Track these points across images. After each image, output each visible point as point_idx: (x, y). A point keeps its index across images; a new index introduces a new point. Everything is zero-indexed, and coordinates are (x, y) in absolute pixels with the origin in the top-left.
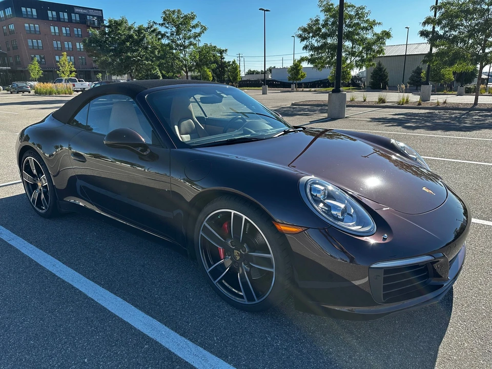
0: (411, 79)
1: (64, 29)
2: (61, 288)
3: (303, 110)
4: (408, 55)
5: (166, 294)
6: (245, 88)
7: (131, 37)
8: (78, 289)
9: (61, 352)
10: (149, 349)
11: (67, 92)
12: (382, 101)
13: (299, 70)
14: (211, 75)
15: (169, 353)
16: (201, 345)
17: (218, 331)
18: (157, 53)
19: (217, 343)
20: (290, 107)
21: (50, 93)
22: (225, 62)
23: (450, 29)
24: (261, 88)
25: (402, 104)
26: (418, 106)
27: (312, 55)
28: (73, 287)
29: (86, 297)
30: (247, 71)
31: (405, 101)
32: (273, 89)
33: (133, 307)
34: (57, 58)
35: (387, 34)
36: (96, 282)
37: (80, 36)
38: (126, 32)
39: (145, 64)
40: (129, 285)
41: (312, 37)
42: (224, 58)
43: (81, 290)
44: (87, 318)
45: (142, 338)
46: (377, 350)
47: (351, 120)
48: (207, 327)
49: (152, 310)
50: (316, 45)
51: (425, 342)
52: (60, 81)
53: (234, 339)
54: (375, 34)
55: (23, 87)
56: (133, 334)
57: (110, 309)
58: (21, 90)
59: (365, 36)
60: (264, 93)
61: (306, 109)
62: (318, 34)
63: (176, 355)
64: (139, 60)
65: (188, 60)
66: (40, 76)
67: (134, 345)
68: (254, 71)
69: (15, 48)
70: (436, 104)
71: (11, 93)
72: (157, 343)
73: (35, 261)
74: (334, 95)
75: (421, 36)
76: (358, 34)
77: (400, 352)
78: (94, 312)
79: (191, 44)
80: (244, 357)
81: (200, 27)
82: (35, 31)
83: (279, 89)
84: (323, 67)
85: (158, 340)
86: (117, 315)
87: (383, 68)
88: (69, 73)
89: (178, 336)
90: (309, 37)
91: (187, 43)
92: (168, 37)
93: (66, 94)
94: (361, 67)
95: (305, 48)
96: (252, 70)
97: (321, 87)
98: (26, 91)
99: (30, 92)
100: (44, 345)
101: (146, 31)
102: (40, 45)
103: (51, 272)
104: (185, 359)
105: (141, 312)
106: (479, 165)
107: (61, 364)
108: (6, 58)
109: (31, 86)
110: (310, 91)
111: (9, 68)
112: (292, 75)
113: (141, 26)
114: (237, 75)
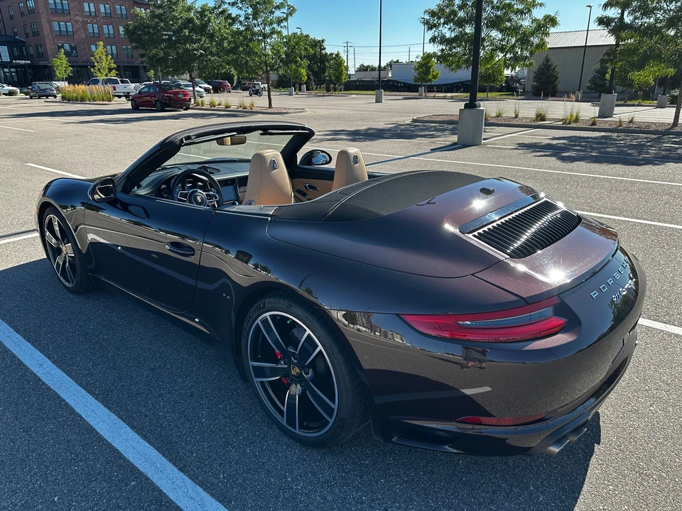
0: (592, 81)
1: (102, 7)
2: (44, 398)
3: (427, 129)
4: (588, 46)
5: (174, 411)
6: (353, 92)
7: (190, 21)
8: (64, 400)
9: (28, 486)
10: (135, 487)
11: (105, 98)
12: (541, 117)
13: (430, 67)
14: (305, 74)
15: (160, 494)
16: (202, 484)
17: (227, 466)
18: (226, 45)
19: (222, 483)
20: (410, 125)
21: (82, 100)
22: (326, 54)
23: (643, 14)
24: (374, 92)
25: (569, 123)
26: (592, 126)
27: (442, 50)
28: (59, 397)
29: (72, 411)
30: (358, 66)
31: (574, 117)
32: (393, 93)
33: (128, 428)
34: (93, 48)
35: (552, 21)
36: (89, 391)
37: (125, 17)
38: (184, 15)
39: (210, 60)
40: (129, 396)
41: (444, 24)
42: (324, 49)
43: (68, 401)
44: (68, 441)
45: (131, 471)
46: (423, 501)
47: (489, 148)
48: (215, 460)
49: (151, 433)
50: (448, 36)
51: (488, 492)
52: (96, 82)
53: (244, 477)
54: (534, 20)
55: (46, 89)
56: (121, 466)
57: (98, 431)
58: (44, 94)
59: (521, 22)
60: (378, 100)
61: (432, 127)
62: (452, 20)
63: (167, 497)
64: (201, 54)
65: (268, 55)
66: (69, 75)
67: (119, 480)
68: (368, 67)
69: (36, 34)
70: (618, 124)
71: (31, 98)
72: (147, 479)
73: (18, 359)
74: (468, 111)
75: (599, 24)
76: (510, 20)
77: (452, 505)
78: (79, 434)
79: (273, 32)
80: (251, 503)
81: (287, 7)
82: (63, 9)
83: (402, 93)
84: (459, 67)
85: (149, 475)
86: (106, 438)
87: (552, 65)
88: (107, 71)
89: (176, 470)
90: (439, 24)
91: (268, 29)
92: (240, 22)
93: (103, 100)
94: (513, 68)
95: (433, 40)
96: (365, 65)
97: (461, 92)
98: (50, 96)
99: (55, 97)
100: (9, 476)
101: (211, 13)
102: (70, 29)
103: (35, 374)
104: (177, 502)
105: (136, 436)
106: (649, 225)
107: (25, 502)
108: (24, 48)
109: (57, 89)
110: (444, 98)
111: (29, 62)
112: (419, 74)
113: (204, 6)
114: (341, 74)
